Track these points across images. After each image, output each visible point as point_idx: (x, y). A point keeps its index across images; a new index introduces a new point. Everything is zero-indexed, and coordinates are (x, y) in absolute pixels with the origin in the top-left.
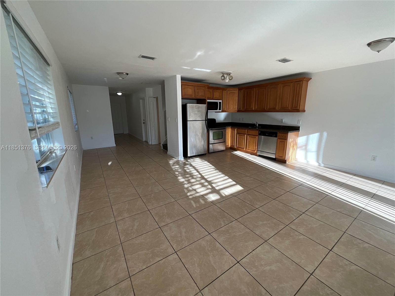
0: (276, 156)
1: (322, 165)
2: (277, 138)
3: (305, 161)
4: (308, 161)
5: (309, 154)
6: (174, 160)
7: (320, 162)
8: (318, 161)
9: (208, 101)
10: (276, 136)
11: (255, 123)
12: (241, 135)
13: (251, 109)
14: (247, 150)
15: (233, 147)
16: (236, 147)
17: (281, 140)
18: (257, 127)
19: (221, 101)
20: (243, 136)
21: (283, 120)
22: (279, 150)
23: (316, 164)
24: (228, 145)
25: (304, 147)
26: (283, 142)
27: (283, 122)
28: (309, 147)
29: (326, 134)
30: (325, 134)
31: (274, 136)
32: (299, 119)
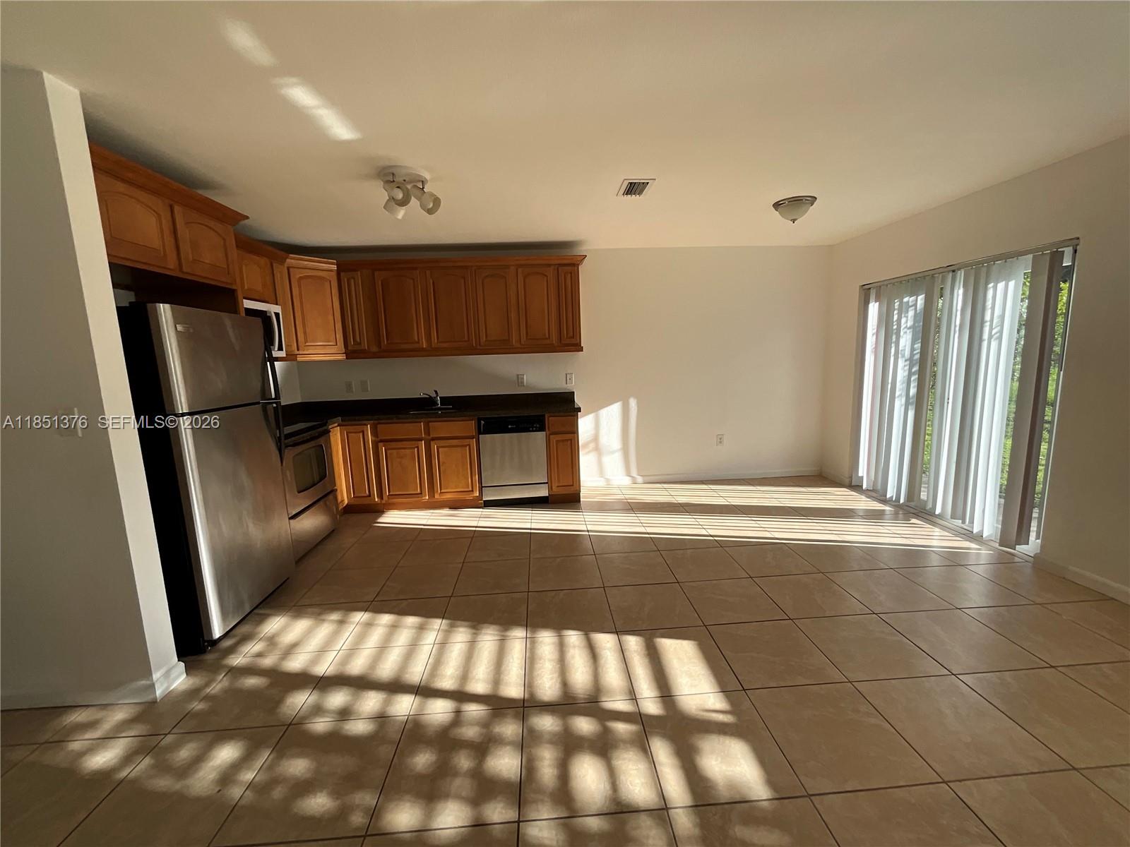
0: (550, 489)
1: (640, 479)
2: (544, 433)
3: (602, 483)
4: (608, 480)
5: (606, 460)
6: (106, 726)
7: (634, 473)
8: (628, 474)
9: (248, 304)
10: (542, 429)
11: (433, 395)
12: (394, 445)
13: (416, 346)
14: (437, 496)
15: (366, 501)
16: (381, 495)
17: (559, 437)
18: (440, 409)
19: (278, 309)
20: (408, 451)
21: (523, 378)
22: (558, 468)
23: (627, 481)
24: (343, 501)
25: (592, 445)
26: (567, 440)
27: (522, 382)
28: (604, 440)
29: (636, 400)
30: (633, 403)
31: (536, 427)
32: (569, 372)
